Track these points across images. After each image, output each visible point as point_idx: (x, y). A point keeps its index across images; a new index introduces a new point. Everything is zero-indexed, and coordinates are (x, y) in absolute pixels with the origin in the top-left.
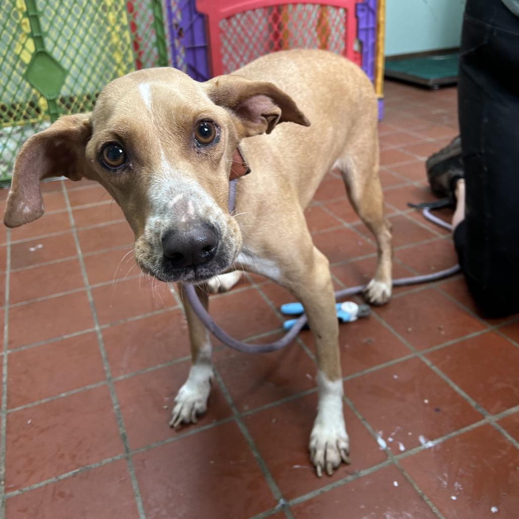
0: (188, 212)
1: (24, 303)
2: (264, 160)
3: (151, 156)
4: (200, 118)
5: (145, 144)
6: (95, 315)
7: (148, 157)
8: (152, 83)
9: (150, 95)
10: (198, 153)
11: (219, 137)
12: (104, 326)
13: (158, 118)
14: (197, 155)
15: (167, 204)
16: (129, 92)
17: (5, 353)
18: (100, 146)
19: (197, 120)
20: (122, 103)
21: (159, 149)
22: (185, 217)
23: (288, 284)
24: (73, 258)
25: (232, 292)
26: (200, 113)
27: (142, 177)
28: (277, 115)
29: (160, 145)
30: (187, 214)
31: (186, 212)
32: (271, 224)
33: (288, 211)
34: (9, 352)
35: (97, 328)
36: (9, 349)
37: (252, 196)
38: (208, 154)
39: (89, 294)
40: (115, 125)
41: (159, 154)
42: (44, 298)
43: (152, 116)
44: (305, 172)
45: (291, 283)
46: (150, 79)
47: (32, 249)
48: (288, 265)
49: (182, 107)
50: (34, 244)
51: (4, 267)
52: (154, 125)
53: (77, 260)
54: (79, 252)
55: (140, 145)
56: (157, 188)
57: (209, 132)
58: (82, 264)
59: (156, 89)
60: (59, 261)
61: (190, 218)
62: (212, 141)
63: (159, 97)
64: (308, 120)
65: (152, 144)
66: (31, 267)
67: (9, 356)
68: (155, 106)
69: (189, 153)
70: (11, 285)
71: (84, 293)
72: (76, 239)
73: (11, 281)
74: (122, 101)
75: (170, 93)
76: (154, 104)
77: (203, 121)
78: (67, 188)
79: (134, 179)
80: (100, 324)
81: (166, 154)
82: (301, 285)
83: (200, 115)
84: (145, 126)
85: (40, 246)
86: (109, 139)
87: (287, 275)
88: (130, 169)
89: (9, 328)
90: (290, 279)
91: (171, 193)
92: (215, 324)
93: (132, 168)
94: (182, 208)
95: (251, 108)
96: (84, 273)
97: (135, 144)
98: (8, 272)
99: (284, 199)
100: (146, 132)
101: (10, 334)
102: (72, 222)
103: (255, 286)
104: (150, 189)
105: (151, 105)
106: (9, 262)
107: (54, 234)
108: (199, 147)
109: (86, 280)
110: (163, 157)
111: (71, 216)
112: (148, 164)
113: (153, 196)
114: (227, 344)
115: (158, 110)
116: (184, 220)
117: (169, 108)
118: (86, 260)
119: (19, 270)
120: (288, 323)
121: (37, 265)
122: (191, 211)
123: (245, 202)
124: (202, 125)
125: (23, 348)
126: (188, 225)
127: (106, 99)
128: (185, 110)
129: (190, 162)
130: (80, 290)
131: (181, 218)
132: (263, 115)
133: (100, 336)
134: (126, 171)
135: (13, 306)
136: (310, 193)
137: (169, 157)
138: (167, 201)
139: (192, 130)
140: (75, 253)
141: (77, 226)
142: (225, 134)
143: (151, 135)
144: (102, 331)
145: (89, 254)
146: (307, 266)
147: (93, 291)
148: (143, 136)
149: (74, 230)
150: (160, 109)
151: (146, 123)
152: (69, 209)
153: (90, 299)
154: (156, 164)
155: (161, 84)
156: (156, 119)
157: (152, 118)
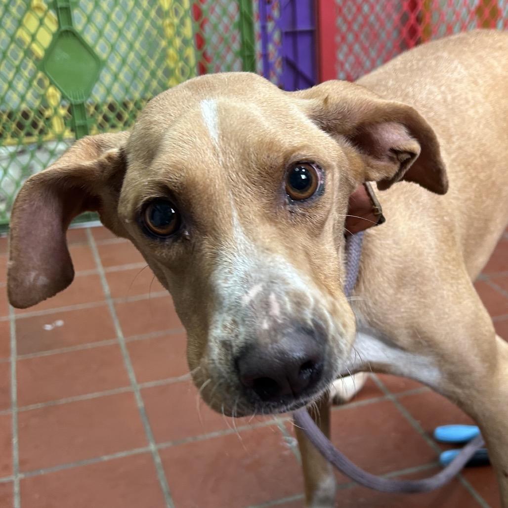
0: (271, 313)
1: (40, 405)
2: (414, 200)
3: (218, 219)
4: (294, 158)
5: (210, 201)
6: (148, 427)
7: (213, 221)
8: (222, 99)
9: (217, 120)
10: (291, 212)
11: (323, 186)
12: (163, 445)
13: (229, 158)
14: (289, 215)
15: (240, 298)
16: (186, 115)
17: (16, 478)
18: (141, 204)
19: (290, 162)
20: (175, 133)
21: (231, 209)
22: (267, 322)
23: (454, 392)
24: (111, 342)
25: (354, 405)
26: (294, 151)
27: (204, 252)
28: (412, 154)
29: (232, 203)
30: (270, 316)
31: (267, 312)
32: (422, 300)
33: (453, 278)
34: (21, 476)
35: (152, 447)
36: (21, 471)
37: (387, 260)
38: (307, 214)
39: (138, 396)
40: (163, 170)
41: (230, 216)
42: (70, 400)
43: (221, 155)
44: (476, 225)
45: (458, 391)
46: (218, 92)
47: (48, 327)
48: (452, 363)
49: (267, 140)
50: (51, 319)
51: (7, 352)
52: (223, 169)
53: (117, 346)
54: (120, 334)
55: (201, 203)
56: (226, 270)
57: (308, 180)
58: (125, 352)
59: (226, 110)
60: (89, 346)
61: (275, 321)
62: (312, 194)
63: (231, 125)
64: (447, 182)
65: (219, 200)
66: (47, 353)
67: (22, 482)
68: (224, 138)
69: (276, 213)
70: (18, 379)
71: (130, 395)
72: (113, 315)
73: (18, 371)
74: (175, 130)
75: (248, 117)
76: (223, 136)
77: (298, 163)
78: (96, 239)
79: (192, 254)
80: (157, 442)
81: (240, 216)
82: (475, 393)
83: (294, 155)
84: (209, 172)
85: (60, 323)
86: (155, 193)
87: (453, 377)
88: (185, 239)
89: (19, 442)
90: (459, 384)
91: (246, 282)
92: (335, 449)
93: (188, 238)
94: (262, 307)
95: (376, 136)
96: (128, 363)
97: (194, 201)
98: (13, 359)
99: (446, 260)
100: (211, 180)
101: (21, 449)
102: (107, 289)
103: (390, 397)
104: (216, 272)
105: (219, 137)
106: (13, 344)
107: (80, 307)
108: (293, 204)
109: (132, 376)
110: (236, 221)
111: (104, 282)
112: (213, 232)
113: (220, 281)
114: (354, 480)
115: (230, 145)
116: (266, 325)
117: (246, 142)
118: (131, 346)
119: (31, 356)
120: (446, 455)
121: (57, 351)
122: (276, 310)
123: (376, 270)
124: (297, 170)
125: (42, 472)
126: (273, 333)
127: (151, 123)
128: (271, 146)
129: (275, 226)
130: (123, 390)
131: (261, 323)
132: (393, 150)
133: (158, 460)
134: (179, 241)
135: (24, 409)
136: (482, 259)
137: (245, 221)
138: (240, 294)
139: (281, 178)
140: (113, 335)
141: (113, 295)
142: (333, 179)
143: (219, 185)
144: (160, 451)
145: (136, 338)
146: (487, 365)
147: (144, 393)
148: (206, 187)
149: (110, 302)
150: (232, 144)
151: (211, 166)
152: (101, 270)
153: (140, 404)
154: (225, 232)
155: (234, 102)
156: (226, 159)
157: (220, 159)
